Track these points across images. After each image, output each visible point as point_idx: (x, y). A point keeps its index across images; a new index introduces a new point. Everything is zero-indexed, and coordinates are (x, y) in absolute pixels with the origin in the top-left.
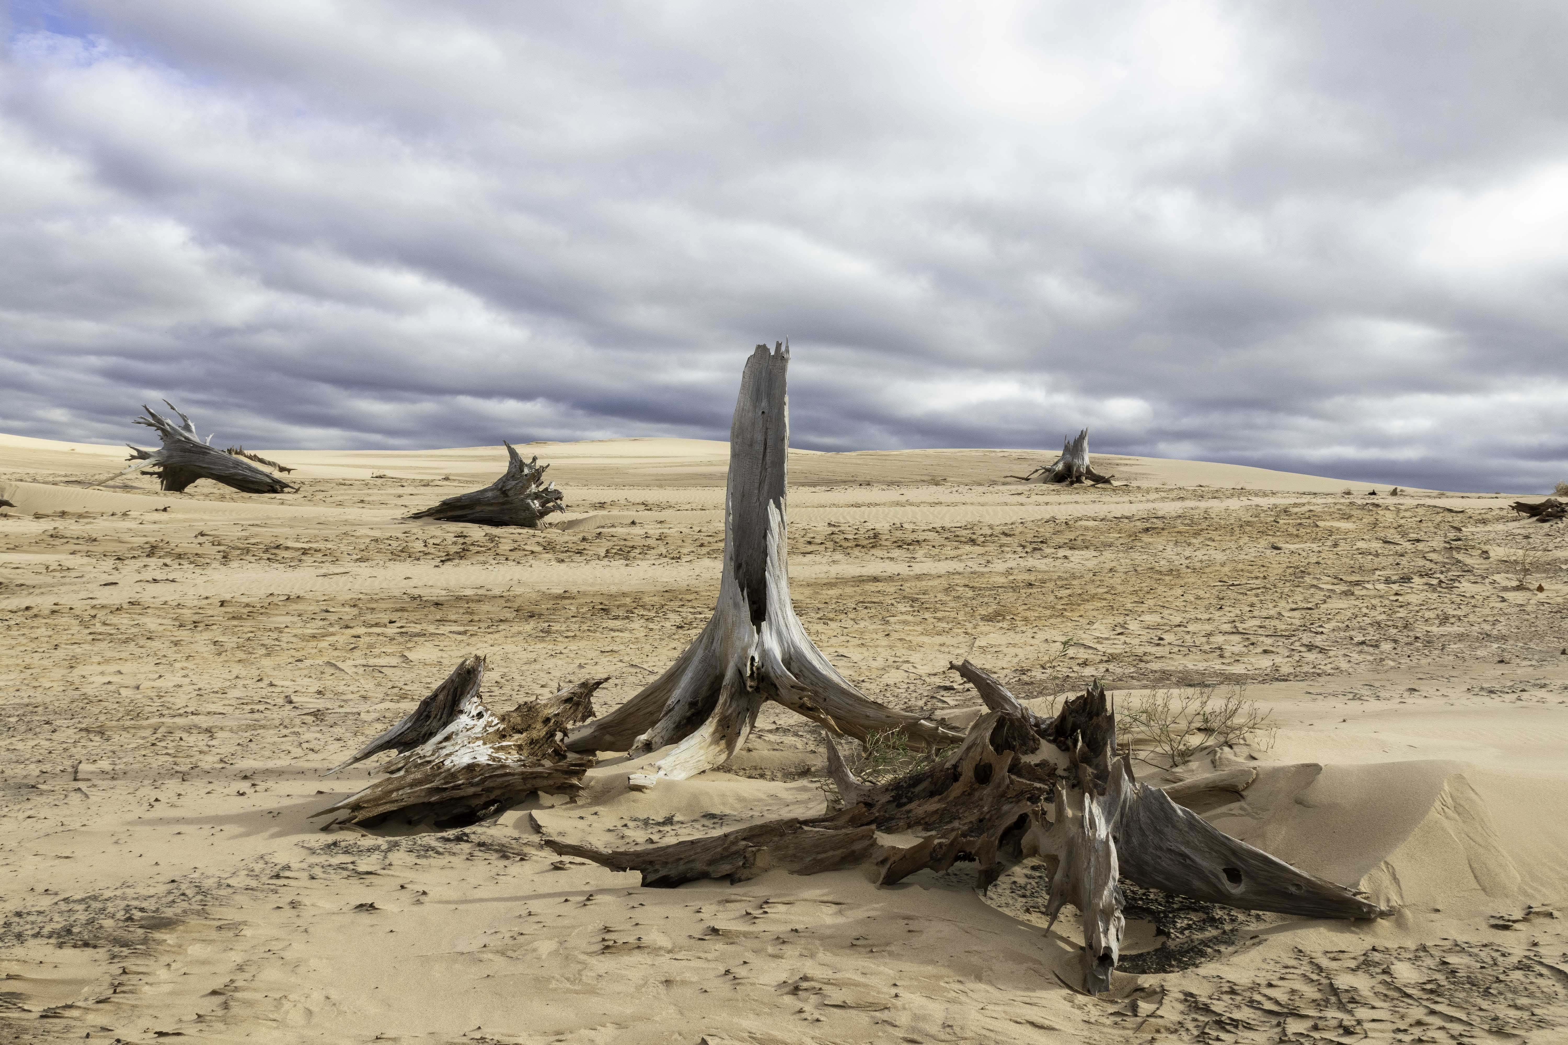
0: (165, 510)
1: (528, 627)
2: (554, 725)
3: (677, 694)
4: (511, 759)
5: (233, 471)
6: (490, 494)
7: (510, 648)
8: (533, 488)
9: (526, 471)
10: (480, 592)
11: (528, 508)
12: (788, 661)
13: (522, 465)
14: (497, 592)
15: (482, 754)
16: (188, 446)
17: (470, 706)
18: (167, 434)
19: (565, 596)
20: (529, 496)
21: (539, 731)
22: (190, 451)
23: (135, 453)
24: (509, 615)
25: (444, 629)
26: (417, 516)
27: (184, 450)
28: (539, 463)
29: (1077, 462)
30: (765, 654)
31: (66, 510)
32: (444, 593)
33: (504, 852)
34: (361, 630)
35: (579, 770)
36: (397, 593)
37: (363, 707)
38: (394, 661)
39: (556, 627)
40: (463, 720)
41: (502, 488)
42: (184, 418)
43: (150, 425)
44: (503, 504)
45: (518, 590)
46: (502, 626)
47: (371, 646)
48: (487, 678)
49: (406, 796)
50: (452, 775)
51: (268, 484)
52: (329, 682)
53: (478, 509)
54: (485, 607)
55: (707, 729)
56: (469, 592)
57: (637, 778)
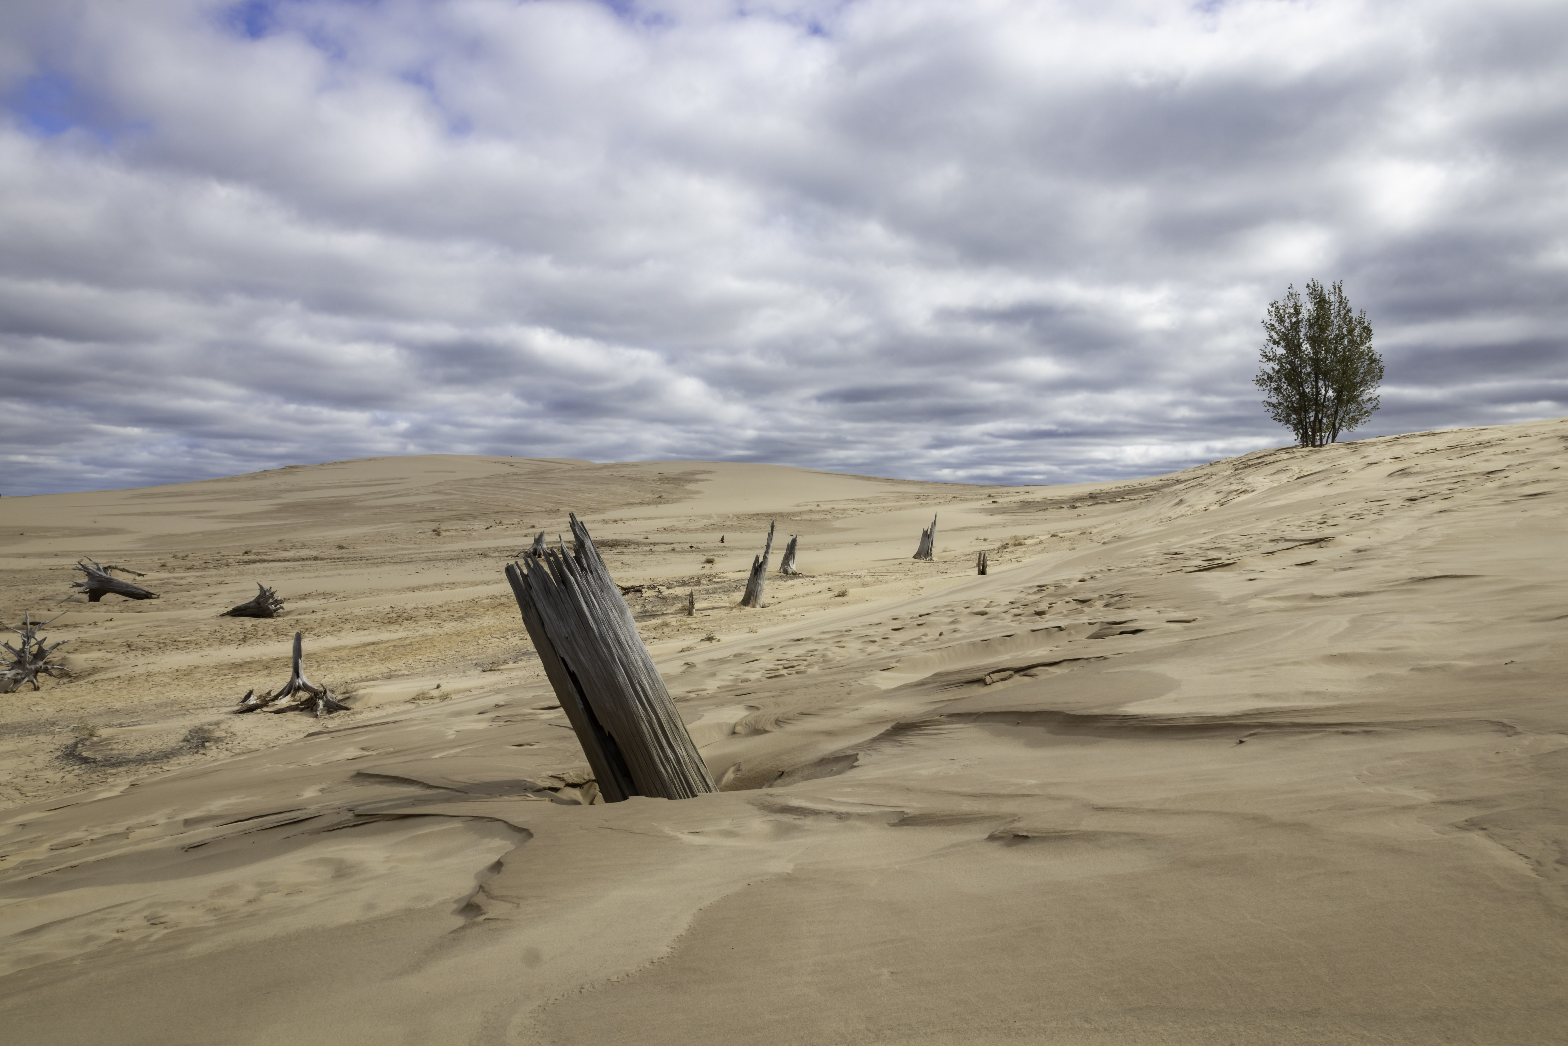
0: (111, 620)
1: (265, 672)
2: (265, 697)
3: (285, 690)
4: (259, 702)
5: (126, 589)
6: (253, 604)
7: (260, 680)
8: (271, 601)
9: (267, 594)
10: (252, 659)
11: (269, 609)
12: (303, 684)
13: (265, 592)
14: (257, 659)
15: (255, 702)
16: (102, 579)
17: (252, 696)
18: (90, 574)
19: (277, 659)
20: (269, 604)
21: (263, 698)
22: (102, 581)
23: (75, 584)
24: (261, 668)
25: (244, 675)
26: (223, 615)
27: (100, 581)
28: (273, 590)
29: (539, 547)
30: (299, 683)
31: (67, 623)
32: (241, 661)
33: (258, 713)
34: (223, 677)
35: (268, 703)
36: (227, 662)
37: (231, 697)
38: (234, 686)
39: (273, 672)
40: (251, 698)
41: (257, 601)
42: (97, 564)
43: (81, 570)
44: (259, 608)
45: (264, 658)
46: (259, 673)
47: (227, 682)
48: (254, 692)
49: (245, 709)
50: (250, 705)
51: (145, 595)
52: (222, 692)
53: (248, 610)
54: (254, 665)
55: (289, 696)
56: (249, 660)
57: (276, 703)
